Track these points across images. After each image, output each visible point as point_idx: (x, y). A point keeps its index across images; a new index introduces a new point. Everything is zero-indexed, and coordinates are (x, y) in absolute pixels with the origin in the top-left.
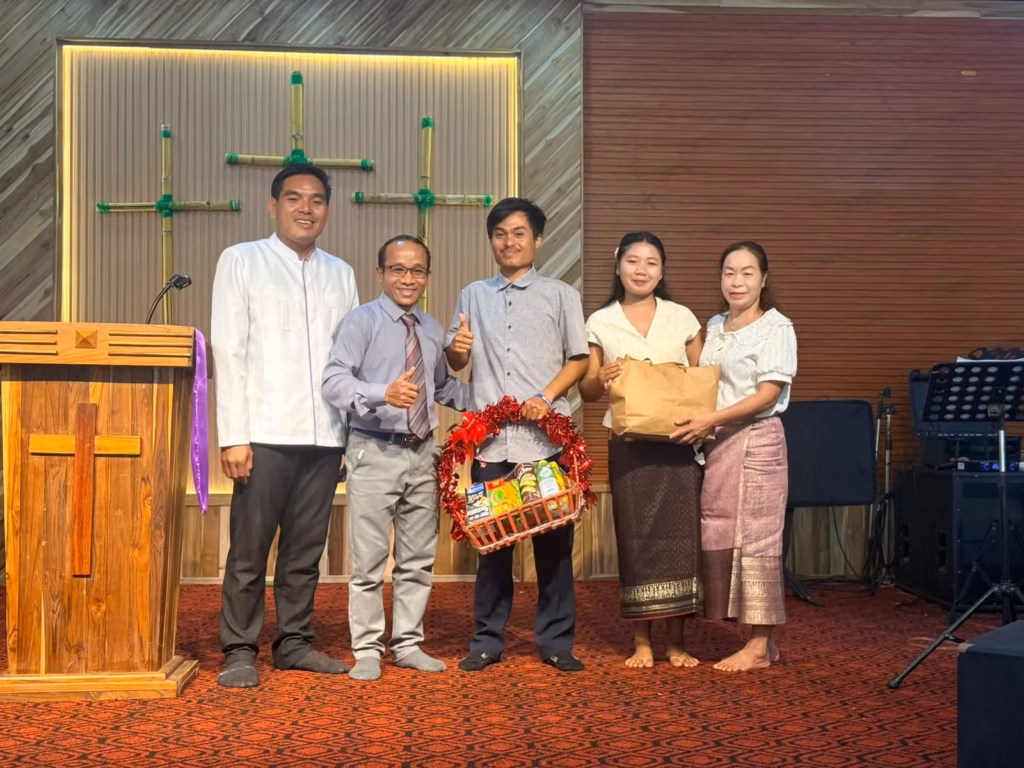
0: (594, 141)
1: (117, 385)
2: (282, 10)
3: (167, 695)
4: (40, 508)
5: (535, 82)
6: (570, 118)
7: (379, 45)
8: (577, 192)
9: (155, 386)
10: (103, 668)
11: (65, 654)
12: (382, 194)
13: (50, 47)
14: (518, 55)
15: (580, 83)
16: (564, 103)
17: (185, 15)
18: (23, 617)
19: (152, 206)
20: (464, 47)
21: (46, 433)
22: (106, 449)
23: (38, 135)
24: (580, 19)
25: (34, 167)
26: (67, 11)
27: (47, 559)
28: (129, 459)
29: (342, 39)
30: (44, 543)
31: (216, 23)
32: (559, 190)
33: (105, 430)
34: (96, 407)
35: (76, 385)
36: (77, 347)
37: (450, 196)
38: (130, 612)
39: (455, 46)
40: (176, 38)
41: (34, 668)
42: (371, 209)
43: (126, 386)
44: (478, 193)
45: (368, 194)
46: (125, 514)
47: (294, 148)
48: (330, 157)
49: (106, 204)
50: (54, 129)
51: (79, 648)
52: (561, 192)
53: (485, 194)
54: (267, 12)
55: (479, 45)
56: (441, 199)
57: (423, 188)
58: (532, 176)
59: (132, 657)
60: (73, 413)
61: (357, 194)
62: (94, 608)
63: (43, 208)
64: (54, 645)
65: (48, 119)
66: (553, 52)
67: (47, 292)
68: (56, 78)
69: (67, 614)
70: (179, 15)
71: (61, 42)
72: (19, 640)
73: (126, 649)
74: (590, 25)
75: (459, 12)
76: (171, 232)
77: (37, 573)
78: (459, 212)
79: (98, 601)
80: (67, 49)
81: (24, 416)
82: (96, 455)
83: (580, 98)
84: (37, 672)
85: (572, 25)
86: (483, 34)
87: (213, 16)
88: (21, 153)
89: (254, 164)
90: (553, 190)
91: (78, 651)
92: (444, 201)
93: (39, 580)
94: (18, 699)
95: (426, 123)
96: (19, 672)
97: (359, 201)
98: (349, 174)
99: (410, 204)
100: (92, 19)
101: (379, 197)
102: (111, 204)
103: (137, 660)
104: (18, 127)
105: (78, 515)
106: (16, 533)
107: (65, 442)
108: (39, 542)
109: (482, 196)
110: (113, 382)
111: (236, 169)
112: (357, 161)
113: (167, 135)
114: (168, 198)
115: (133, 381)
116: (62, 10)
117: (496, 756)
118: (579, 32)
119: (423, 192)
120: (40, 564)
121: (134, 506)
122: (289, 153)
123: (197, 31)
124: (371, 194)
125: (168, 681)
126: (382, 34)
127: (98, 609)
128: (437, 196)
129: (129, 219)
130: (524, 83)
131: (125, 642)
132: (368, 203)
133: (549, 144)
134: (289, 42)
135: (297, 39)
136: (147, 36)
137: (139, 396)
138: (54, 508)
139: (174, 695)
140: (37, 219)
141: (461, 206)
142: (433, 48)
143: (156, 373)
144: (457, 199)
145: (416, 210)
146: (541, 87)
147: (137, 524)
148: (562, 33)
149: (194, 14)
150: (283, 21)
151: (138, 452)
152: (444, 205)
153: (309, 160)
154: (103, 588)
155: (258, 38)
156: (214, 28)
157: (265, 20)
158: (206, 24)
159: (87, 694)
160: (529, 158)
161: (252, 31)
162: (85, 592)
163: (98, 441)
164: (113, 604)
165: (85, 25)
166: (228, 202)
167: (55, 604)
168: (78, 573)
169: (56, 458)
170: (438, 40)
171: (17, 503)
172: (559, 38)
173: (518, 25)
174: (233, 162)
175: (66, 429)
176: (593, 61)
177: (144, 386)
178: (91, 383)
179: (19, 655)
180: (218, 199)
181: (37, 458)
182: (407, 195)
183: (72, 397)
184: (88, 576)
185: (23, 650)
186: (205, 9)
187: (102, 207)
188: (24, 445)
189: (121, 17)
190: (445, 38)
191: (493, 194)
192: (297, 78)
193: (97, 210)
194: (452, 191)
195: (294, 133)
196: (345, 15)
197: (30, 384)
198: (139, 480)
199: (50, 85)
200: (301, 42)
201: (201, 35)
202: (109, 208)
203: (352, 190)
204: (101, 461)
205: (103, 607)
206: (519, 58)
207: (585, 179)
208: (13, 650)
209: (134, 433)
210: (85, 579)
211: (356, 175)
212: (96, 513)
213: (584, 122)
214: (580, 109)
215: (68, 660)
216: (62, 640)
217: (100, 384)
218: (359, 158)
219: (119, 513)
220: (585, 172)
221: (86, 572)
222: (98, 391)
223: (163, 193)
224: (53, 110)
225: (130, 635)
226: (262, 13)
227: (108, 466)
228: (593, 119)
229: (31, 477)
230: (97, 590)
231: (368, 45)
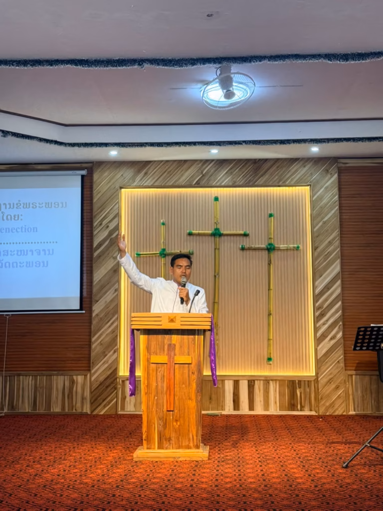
0: (343, 220)
1: (182, 336)
2: (210, 171)
3: (205, 459)
4: (154, 384)
5: (318, 197)
6: (333, 212)
7: (251, 184)
8: (337, 243)
9: (196, 336)
10: (179, 448)
11: (165, 442)
12: (253, 246)
13: (117, 190)
14: (310, 185)
15: (337, 197)
16: (330, 205)
17: (171, 175)
18: (149, 427)
19: (158, 254)
20: (287, 183)
21: (156, 354)
22: (179, 361)
23: (112, 226)
24: (336, 170)
25: (111, 239)
26: (124, 175)
27: (157, 404)
28: (187, 365)
29: (235, 182)
30: (156, 398)
31: (184, 178)
32: (329, 242)
33: (178, 354)
34: (175, 345)
35: (167, 337)
36: (169, 322)
37: (282, 246)
38: (189, 426)
39: (283, 183)
40: (167, 184)
41: (153, 447)
42: (248, 252)
43: (186, 337)
44: (294, 244)
45: (247, 246)
46: (186, 387)
47: (215, 227)
48: (230, 231)
49: (139, 253)
50: (118, 224)
51: (170, 439)
52: (330, 243)
53: (297, 244)
54: (204, 172)
55: (293, 183)
56: (277, 247)
57: (270, 242)
58: (317, 237)
59: (190, 443)
60: (166, 347)
61: (242, 246)
62: (175, 424)
63: (114, 256)
64: (160, 438)
65: (116, 219)
66: (325, 184)
67: (116, 290)
68: (118, 203)
69: (165, 426)
70: (168, 175)
71: (121, 188)
72: (147, 436)
73: (187, 440)
74: (340, 172)
75: (284, 169)
76: (165, 264)
77: (153, 409)
78: (285, 252)
79: (176, 421)
80: (123, 190)
81: (148, 348)
82: (175, 364)
83: (337, 203)
84: (154, 449)
85: (333, 173)
86: (295, 177)
87: (182, 175)
88: (106, 233)
89: (199, 235)
90: (327, 242)
91: (169, 441)
92: (279, 248)
93: (155, 412)
94: (149, 459)
95: (271, 215)
96: (147, 448)
97: (243, 249)
98: (238, 238)
99: (265, 249)
100: (133, 179)
101: (251, 247)
102: (141, 253)
103: (191, 444)
104: (104, 222)
105: (169, 388)
106: (146, 394)
107: (163, 358)
108: (154, 398)
109: (296, 246)
110: (181, 335)
111: (192, 237)
112: (242, 232)
113: (163, 224)
114: (164, 250)
115: (188, 335)
116: (122, 175)
117: (349, 484)
118: (336, 176)
119: (270, 244)
120: (155, 407)
121: (189, 384)
122: (213, 230)
123: (175, 182)
124: (248, 246)
125: (204, 453)
126: (252, 179)
127: (177, 424)
128: (276, 246)
129: (148, 259)
130: (313, 197)
131: (187, 437)
132: (246, 249)
133: (324, 223)
134: (213, 184)
135: (216, 183)
136: (155, 184)
137: (190, 340)
138: (160, 384)
139: (207, 459)
140: (112, 260)
141: (287, 250)
142: (273, 184)
143: (197, 332)
144: (285, 247)
145: (267, 252)
146: (320, 198)
147: (191, 390)
148: (329, 176)
149: (174, 175)
150: (211, 175)
151: (191, 362)
152: (279, 249)
153: (222, 232)
154: (178, 416)
155: (201, 183)
156: (182, 181)
157: (203, 175)
158: (179, 179)
159: (174, 458)
160: (315, 229)
161: (198, 180)
162: (171, 417)
163: (176, 358)
164: (182, 422)
165: (131, 181)
166: (188, 251)
167: (160, 422)
168: (169, 410)
169: (160, 365)
170: (275, 181)
171: (146, 382)
172: (327, 178)
173: (310, 173)
174: (190, 234)
175: (164, 353)
176: (342, 187)
177: (192, 336)
178: (173, 336)
179: (147, 442)
180: (184, 249)
181: (153, 365)
182: (263, 246)
183: (166, 341)
184: (172, 411)
185: (149, 440)
186: (179, 172)
187: (137, 254)
188: (148, 360)
189: (145, 178)
190: (278, 180)
191: (300, 244)
192: (216, 199)
193: (136, 255)
194: (282, 243)
195: (215, 221)
196: (236, 173)
197: (150, 336)
198: (191, 373)
199: (117, 206)
200: (218, 184)
201: (177, 183)
202: (140, 254)
203: (240, 244)
204: (177, 366)
205: (178, 423)
206: (310, 187)
207: (341, 237)
208: (145, 440)
209: (189, 355)
210: (172, 412)
211: (241, 238)
212: (175, 386)
213: (340, 213)
214: (337, 207)
215: (166, 444)
216: (163, 436)
217: (176, 336)
218: (243, 231)
219: (184, 386)
220: (340, 234)
221: (172, 409)
222: (175, 338)
223: (162, 248)
224: (118, 215)
225: (188, 435)
226: (202, 173)
227: (180, 368)
228: (343, 211)
229: (151, 372)
230: (176, 416)
231: (246, 184)
